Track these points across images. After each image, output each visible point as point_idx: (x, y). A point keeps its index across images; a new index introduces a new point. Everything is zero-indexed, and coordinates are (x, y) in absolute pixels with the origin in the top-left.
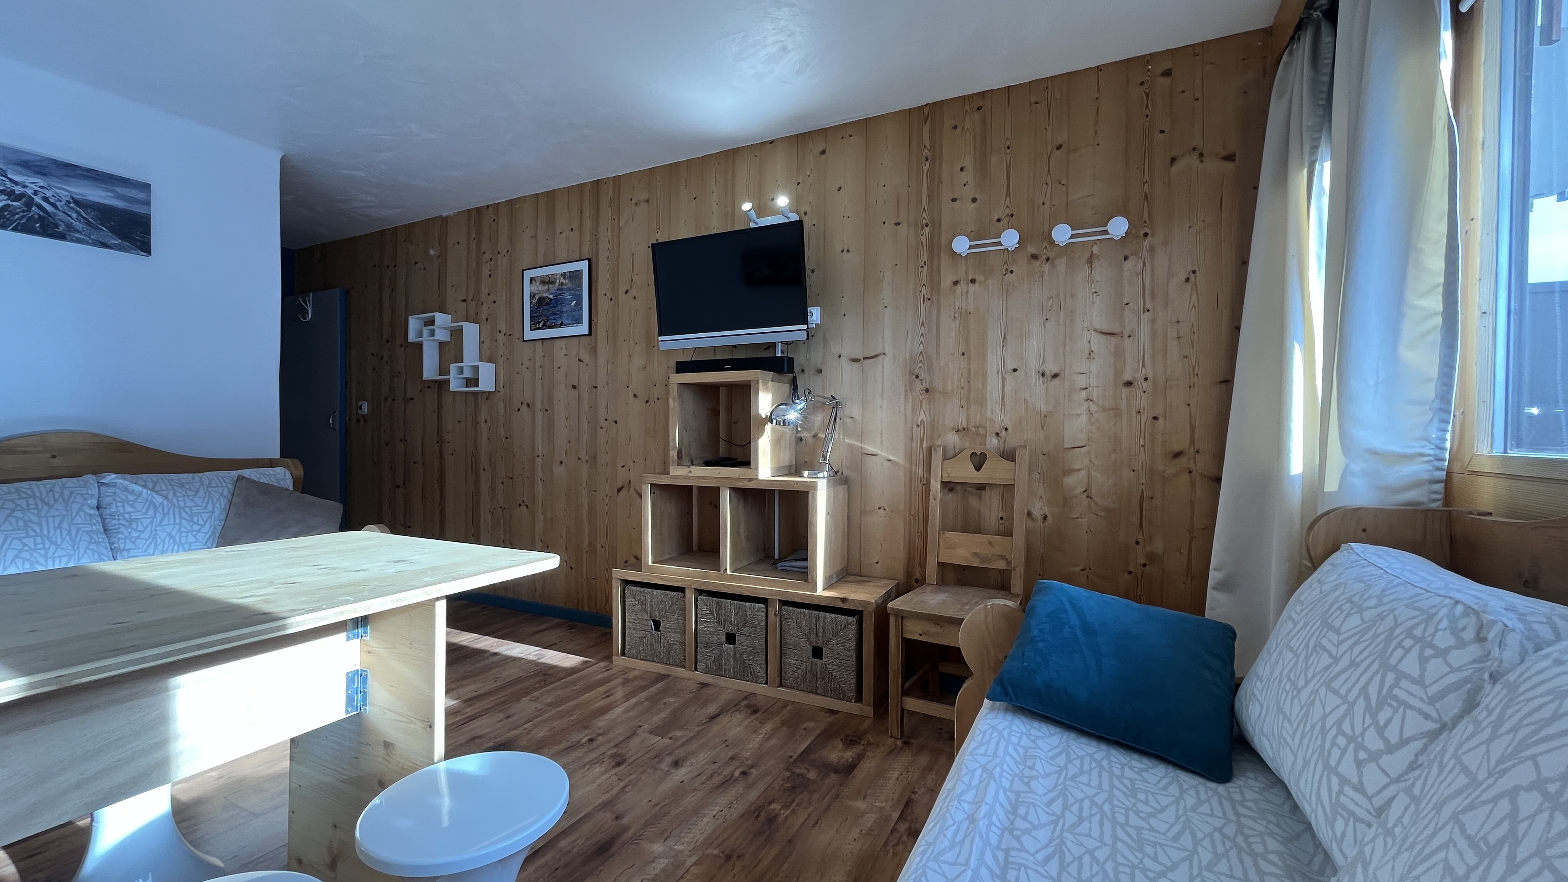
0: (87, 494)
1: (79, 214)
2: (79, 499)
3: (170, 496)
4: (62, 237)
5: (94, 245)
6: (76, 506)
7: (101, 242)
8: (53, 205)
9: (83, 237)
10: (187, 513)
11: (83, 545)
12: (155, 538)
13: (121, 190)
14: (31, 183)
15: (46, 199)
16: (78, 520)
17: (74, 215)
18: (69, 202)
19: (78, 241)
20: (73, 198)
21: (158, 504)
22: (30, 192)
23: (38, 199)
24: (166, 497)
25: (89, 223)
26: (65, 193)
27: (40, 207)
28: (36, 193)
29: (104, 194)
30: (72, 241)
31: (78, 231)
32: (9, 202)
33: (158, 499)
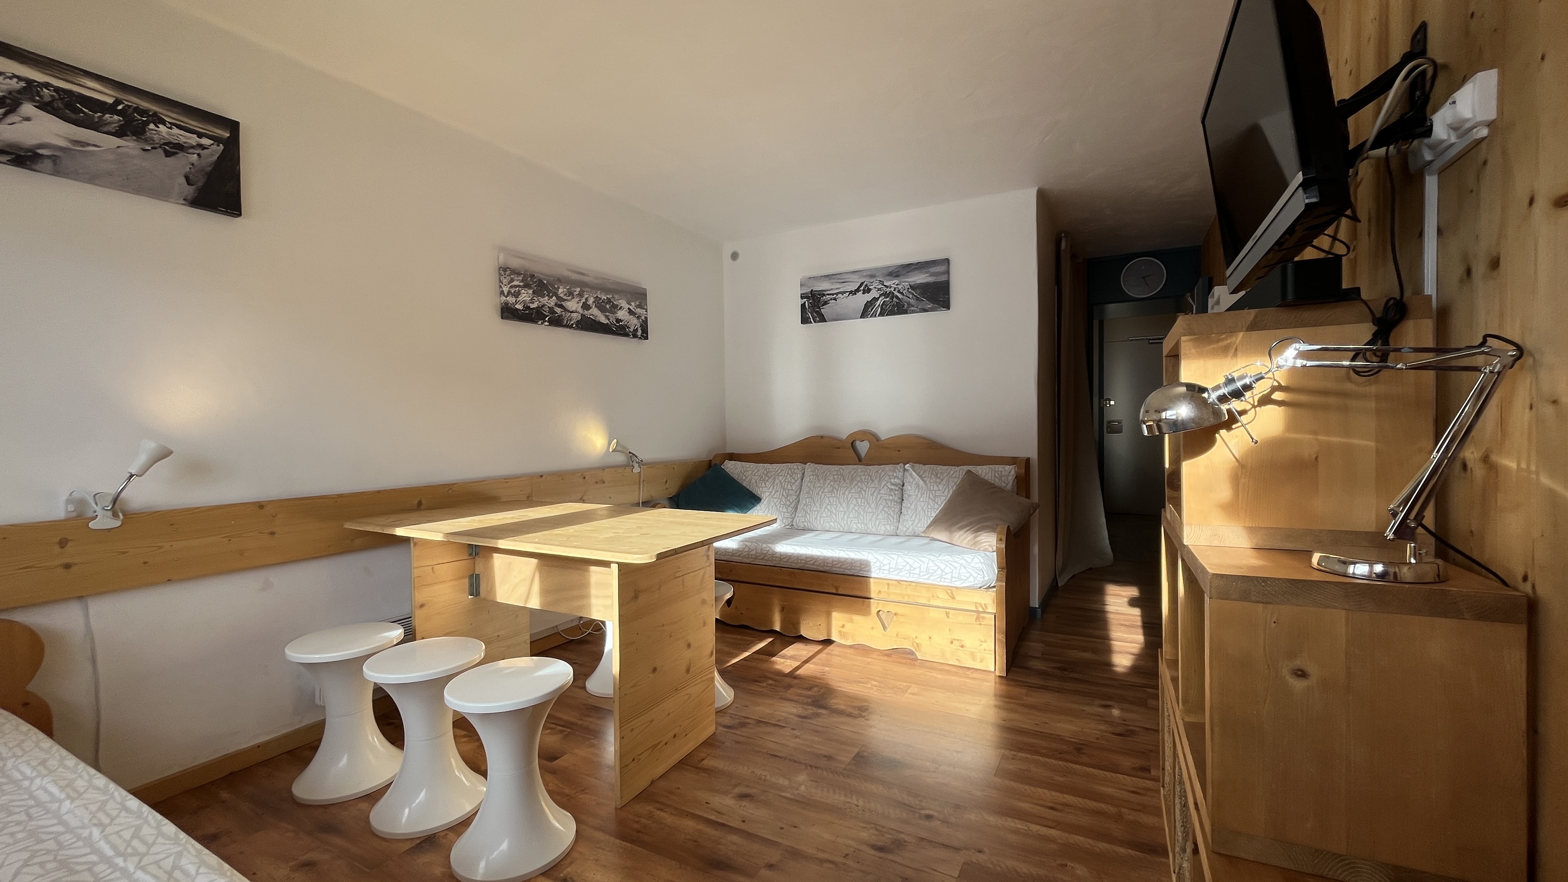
0: (893, 475)
1: (913, 294)
2: (887, 478)
3: (927, 482)
4: (905, 312)
5: (920, 312)
6: (884, 483)
7: (923, 309)
8: (902, 293)
9: (915, 309)
10: (932, 494)
11: (881, 507)
12: (916, 510)
13: (933, 270)
14: (892, 283)
15: (899, 291)
16: (882, 491)
17: (911, 296)
18: (908, 289)
19: (913, 312)
20: (910, 285)
21: (920, 486)
22: (892, 289)
23: (896, 293)
24: (925, 482)
25: (918, 299)
26: (907, 284)
27: (897, 297)
28: (895, 290)
29: (924, 276)
30: (910, 313)
31: (913, 306)
32: (885, 299)
33: (921, 483)
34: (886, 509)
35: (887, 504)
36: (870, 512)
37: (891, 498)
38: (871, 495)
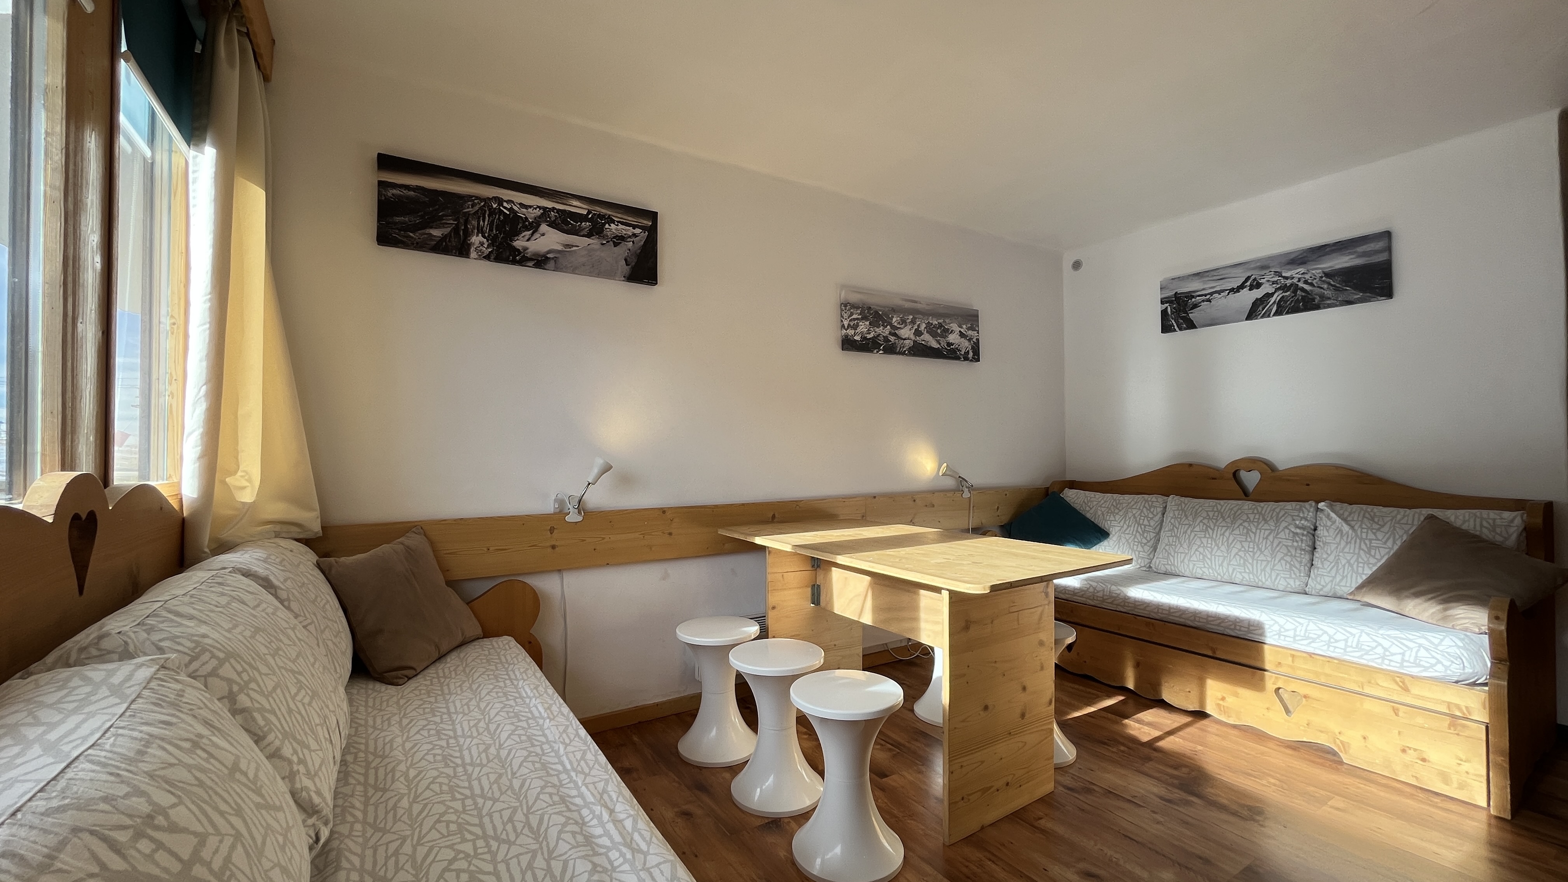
0: (1298, 516)
1: (1329, 284)
2: (1289, 519)
3: (1356, 527)
4: (1317, 307)
5: (1341, 305)
6: (1284, 524)
7: (1346, 301)
8: (1311, 284)
9: (1333, 301)
10: (1366, 544)
11: (1280, 555)
12: (1337, 563)
13: (1360, 249)
14: (1295, 273)
15: (1306, 282)
16: (1282, 535)
17: (1325, 286)
18: (1322, 277)
19: (1330, 306)
20: (1324, 273)
21: (1344, 532)
22: (1295, 281)
23: (1301, 285)
24: (1352, 527)
25: (1337, 289)
26: (1318, 271)
27: (1303, 290)
28: (1299, 281)
29: (1346, 258)
30: (1325, 308)
31: (1329, 298)
32: (1284, 294)
33: (1346, 528)
34: (1288, 558)
35: (1289, 551)
36: (1262, 561)
37: (1295, 544)
38: (1264, 538)
